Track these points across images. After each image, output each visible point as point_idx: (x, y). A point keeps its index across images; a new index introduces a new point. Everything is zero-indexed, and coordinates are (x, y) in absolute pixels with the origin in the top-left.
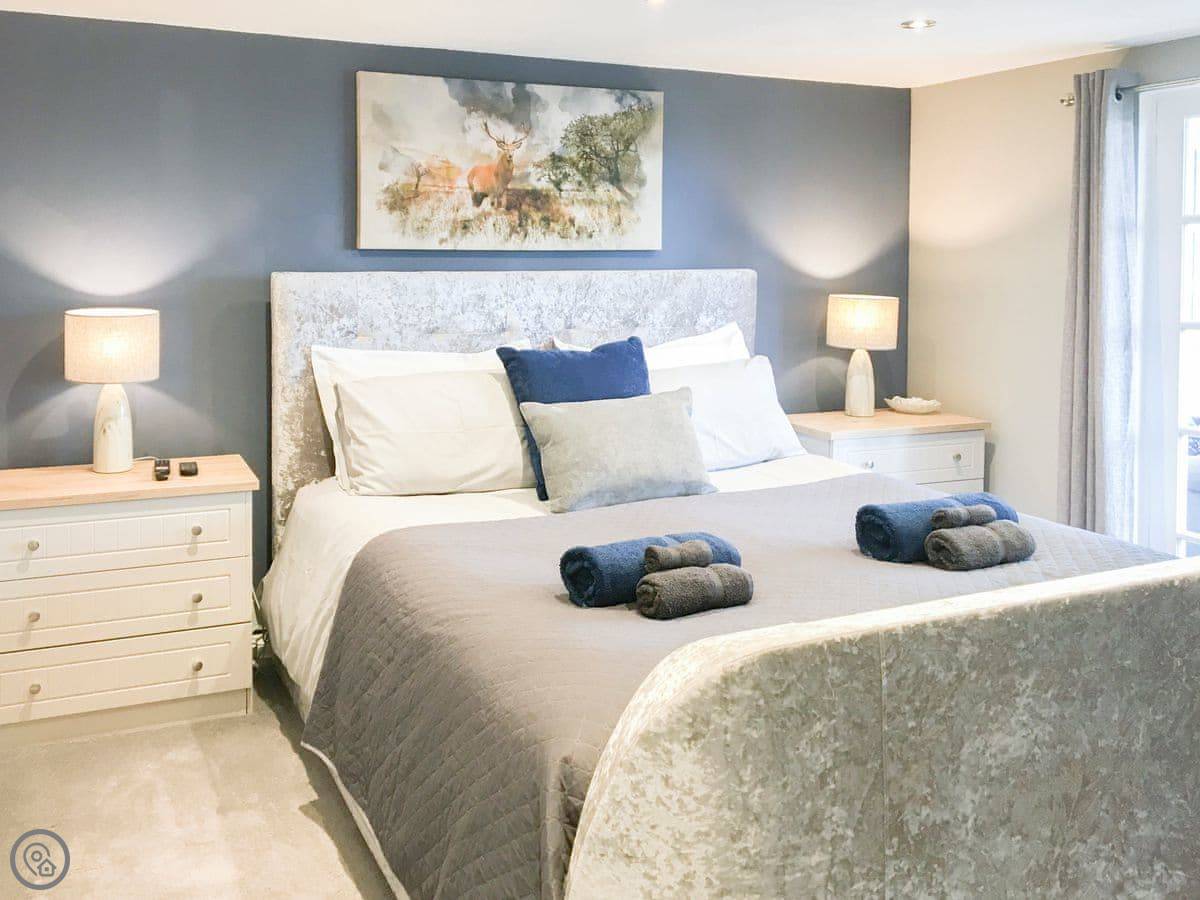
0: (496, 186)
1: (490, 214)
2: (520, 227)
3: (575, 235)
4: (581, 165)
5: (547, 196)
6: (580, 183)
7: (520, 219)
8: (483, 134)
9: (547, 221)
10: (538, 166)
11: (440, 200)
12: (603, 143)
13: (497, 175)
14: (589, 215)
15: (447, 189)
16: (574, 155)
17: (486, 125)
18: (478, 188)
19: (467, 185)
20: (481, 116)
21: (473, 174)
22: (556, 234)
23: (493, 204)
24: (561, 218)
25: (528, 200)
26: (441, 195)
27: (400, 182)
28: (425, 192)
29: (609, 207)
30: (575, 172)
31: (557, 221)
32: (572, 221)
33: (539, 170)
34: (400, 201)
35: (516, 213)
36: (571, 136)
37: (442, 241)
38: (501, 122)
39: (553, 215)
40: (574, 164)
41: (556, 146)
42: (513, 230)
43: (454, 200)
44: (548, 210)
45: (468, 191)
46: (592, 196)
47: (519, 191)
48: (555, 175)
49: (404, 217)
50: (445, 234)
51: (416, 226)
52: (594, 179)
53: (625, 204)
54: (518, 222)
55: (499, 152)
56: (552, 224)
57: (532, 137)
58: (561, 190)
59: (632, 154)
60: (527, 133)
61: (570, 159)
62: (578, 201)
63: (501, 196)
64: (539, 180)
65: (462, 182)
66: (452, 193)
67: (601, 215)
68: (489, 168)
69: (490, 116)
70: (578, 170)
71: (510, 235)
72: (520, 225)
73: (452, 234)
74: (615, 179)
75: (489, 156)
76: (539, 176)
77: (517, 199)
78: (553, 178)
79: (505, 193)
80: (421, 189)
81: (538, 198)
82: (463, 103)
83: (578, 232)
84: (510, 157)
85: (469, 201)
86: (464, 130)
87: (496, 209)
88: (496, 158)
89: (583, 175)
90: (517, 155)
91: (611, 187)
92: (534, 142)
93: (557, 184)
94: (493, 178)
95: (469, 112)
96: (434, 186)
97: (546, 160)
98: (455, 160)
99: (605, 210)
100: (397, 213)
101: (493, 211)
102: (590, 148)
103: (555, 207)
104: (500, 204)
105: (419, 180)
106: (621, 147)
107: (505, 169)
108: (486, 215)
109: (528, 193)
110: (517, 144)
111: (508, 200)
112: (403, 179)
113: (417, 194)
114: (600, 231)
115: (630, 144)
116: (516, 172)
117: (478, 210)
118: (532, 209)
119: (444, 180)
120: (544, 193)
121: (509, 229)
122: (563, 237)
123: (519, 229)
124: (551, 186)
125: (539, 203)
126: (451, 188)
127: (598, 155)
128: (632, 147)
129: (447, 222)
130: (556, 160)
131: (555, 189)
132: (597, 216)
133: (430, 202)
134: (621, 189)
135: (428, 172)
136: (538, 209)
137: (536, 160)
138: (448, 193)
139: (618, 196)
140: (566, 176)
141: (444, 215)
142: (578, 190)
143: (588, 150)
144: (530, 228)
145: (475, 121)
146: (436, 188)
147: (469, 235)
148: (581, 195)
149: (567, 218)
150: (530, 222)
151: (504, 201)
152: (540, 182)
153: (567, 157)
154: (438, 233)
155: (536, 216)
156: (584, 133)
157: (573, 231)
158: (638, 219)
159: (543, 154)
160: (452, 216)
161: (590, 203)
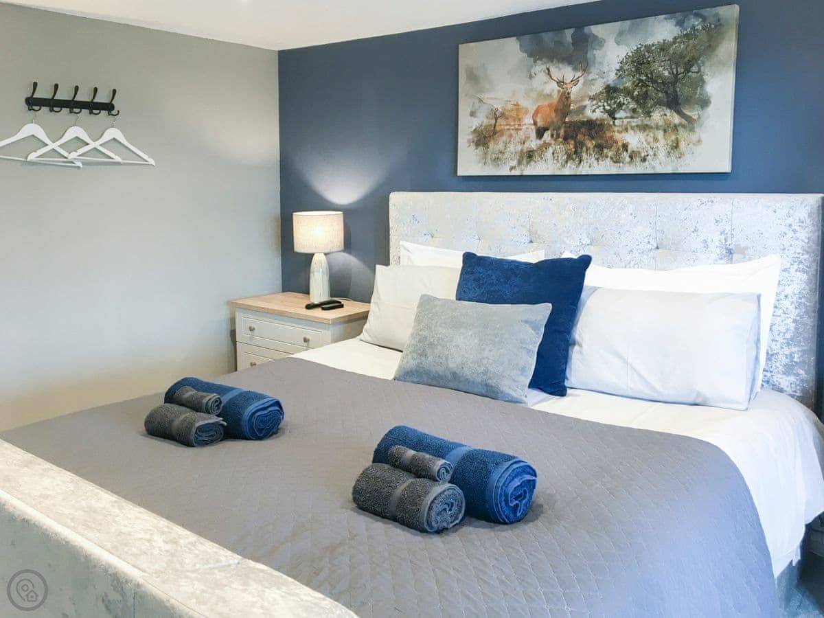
0: (555, 120)
1: (550, 144)
2: (575, 155)
3: (628, 159)
4: (636, 93)
5: (602, 125)
6: (634, 110)
7: (576, 147)
8: (545, 78)
9: (600, 148)
10: (592, 98)
11: (511, 136)
12: (660, 69)
13: (556, 110)
14: (643, 140)
15: (516, 126)
16: (629, 84)
17: (548, 69)
18: (540, 124)
19: (532, 122)
20: (545, 63)
21: (537, 112)
22: (609, 159)
23: (552, 136)
24: (615, 145)
25: (583, 130)
26: (512, 131)
27: (484, 124)
28: (500, 131)
29: (665, 131)
30: (630, 100)
31: (611, 147)
32: (625, 147)
33: (595, 102)
34: (483, 138)
35: (573, 142)
36: (626, 67)
37: (511, 169)
38: (560, 65)
39: (607, 141)
40: (629, 93)
41: (611, 78)
42: (569, 157)
43: (521, 135)
44: (602, 138)
45: (533, 127)
46: (647, 121)
47: (575, 123)
48: (609, 105)
49: (485, 151)
50: (514, 163)
51: (493, 158)
52: (649, 105)
53: (683, 126)
54: (573, 150)
55: (559, 91)
56: (605, 151)
57: (589, 73)
58: (615, 119)
59: (694, 75)
60: (584, 70)
61: (626, 88)
62: (632, 128)
63: (560, 128)
64: (594, 111)
65: (528, 120)
66: (521, 129)
67: (656, 140)
68: (550, 105)
69: (552, 61)
70: (633, 98)
71: (567, 162)
72: (576, 152)
73: (520, 163)
74: (674, 103)
75: (550, 96)
76: (594, 107)
77: (574, 130)
78: (608, 108)
79: (564, 125)
80: (498, 128)
81: (593, 128)
82: (530, 56)
83: (631, 157)
84: (568, 94)
85: (533, 135)
86: (531, 77)
87: (555, 140)
88: (556, 96)
89: (637, 102)
90: (574, 91)
91: (668, 112)
92: (591, 77)
93: (611, 114)
94: (553, 115)
95: (535, 62)
96: (507, 125)
97: (601, 93)
98: (524, 103)
99: (660, 134)
100: (481, 148)
101: (553, 142)
102: (647, 76)
103: (608, 134)
104: (558, 136)
105: (496, 122)
106: (681, 70)
107: (564, 104)
108: (547, 145)
109: (583, 123)
110: (575, 82)
111: (565, 132)
112: (486, 122)
113: (495, 133)
114: (655, 155)
115: (692, 66)
116: (572, 107)
117: (540, 142)
118: (586, 137)
119: (514, 120)
120: (598, 122)
121: (565, 157)
122: (615, 162)
123: (574, 156)
124: (606, 116)
125: (593, 132)
126: (519, 125)
127: (654, 81)
128: (694, 69)
129: (516, 153)
130: (610, 91)
131: (610, 118)
132: (651, 140)
133: (504, 138)
134: (679, 112)
135: (503, 115)
136: (592, 138)
137: (592, 94)
138: (517, 130)
139: (676, 119)
140: (620, 105)
141: (514, 148)
142: (632, 117)
143: (644, 78)
144: (584, 155)
145: (540, 67)
146: (508, 127)
147: (532, 163)
148: (635, 122)
149: (620, 144)
150: (584, 149)
151: (562, 132)
152: (595, 113)
153: (622, 88)
154: (509, 162)
155: (590, 144)
156: (639, 62)
157: (626, 156)
158: (699, 141)
159: (598, 87)
160: (519, 148)
161: (644, 128)
